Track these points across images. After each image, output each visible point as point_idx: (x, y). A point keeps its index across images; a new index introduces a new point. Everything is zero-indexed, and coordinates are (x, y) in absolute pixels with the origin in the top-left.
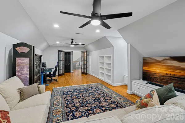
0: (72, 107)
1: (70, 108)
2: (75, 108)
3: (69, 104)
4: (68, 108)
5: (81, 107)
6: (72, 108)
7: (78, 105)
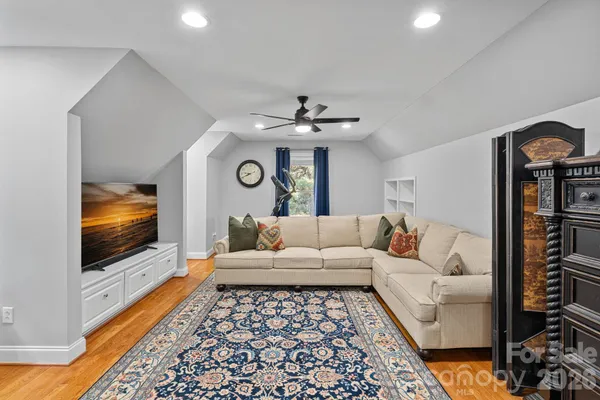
0: (343, 349)
1: (350, 345)
2: (334, 342)
3: (356, 363)
4: (356, 348)
5: (315, 344)
6: (344, 345)
7: (323, 353)
